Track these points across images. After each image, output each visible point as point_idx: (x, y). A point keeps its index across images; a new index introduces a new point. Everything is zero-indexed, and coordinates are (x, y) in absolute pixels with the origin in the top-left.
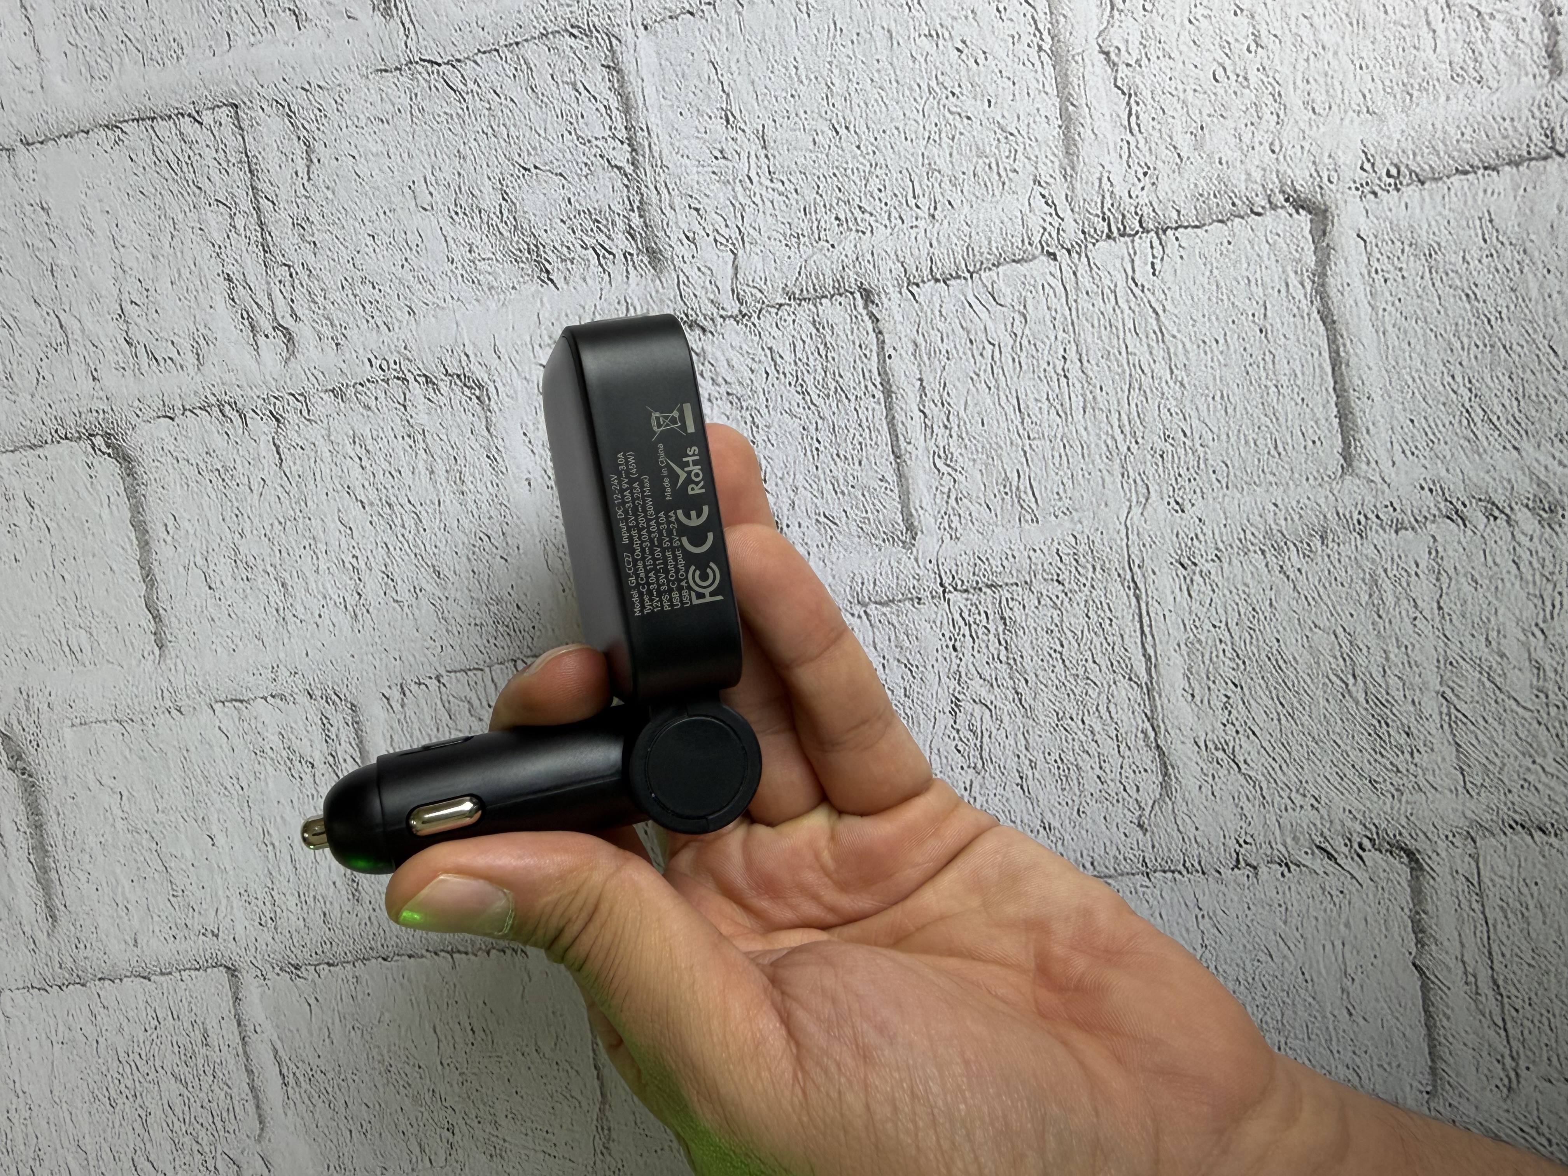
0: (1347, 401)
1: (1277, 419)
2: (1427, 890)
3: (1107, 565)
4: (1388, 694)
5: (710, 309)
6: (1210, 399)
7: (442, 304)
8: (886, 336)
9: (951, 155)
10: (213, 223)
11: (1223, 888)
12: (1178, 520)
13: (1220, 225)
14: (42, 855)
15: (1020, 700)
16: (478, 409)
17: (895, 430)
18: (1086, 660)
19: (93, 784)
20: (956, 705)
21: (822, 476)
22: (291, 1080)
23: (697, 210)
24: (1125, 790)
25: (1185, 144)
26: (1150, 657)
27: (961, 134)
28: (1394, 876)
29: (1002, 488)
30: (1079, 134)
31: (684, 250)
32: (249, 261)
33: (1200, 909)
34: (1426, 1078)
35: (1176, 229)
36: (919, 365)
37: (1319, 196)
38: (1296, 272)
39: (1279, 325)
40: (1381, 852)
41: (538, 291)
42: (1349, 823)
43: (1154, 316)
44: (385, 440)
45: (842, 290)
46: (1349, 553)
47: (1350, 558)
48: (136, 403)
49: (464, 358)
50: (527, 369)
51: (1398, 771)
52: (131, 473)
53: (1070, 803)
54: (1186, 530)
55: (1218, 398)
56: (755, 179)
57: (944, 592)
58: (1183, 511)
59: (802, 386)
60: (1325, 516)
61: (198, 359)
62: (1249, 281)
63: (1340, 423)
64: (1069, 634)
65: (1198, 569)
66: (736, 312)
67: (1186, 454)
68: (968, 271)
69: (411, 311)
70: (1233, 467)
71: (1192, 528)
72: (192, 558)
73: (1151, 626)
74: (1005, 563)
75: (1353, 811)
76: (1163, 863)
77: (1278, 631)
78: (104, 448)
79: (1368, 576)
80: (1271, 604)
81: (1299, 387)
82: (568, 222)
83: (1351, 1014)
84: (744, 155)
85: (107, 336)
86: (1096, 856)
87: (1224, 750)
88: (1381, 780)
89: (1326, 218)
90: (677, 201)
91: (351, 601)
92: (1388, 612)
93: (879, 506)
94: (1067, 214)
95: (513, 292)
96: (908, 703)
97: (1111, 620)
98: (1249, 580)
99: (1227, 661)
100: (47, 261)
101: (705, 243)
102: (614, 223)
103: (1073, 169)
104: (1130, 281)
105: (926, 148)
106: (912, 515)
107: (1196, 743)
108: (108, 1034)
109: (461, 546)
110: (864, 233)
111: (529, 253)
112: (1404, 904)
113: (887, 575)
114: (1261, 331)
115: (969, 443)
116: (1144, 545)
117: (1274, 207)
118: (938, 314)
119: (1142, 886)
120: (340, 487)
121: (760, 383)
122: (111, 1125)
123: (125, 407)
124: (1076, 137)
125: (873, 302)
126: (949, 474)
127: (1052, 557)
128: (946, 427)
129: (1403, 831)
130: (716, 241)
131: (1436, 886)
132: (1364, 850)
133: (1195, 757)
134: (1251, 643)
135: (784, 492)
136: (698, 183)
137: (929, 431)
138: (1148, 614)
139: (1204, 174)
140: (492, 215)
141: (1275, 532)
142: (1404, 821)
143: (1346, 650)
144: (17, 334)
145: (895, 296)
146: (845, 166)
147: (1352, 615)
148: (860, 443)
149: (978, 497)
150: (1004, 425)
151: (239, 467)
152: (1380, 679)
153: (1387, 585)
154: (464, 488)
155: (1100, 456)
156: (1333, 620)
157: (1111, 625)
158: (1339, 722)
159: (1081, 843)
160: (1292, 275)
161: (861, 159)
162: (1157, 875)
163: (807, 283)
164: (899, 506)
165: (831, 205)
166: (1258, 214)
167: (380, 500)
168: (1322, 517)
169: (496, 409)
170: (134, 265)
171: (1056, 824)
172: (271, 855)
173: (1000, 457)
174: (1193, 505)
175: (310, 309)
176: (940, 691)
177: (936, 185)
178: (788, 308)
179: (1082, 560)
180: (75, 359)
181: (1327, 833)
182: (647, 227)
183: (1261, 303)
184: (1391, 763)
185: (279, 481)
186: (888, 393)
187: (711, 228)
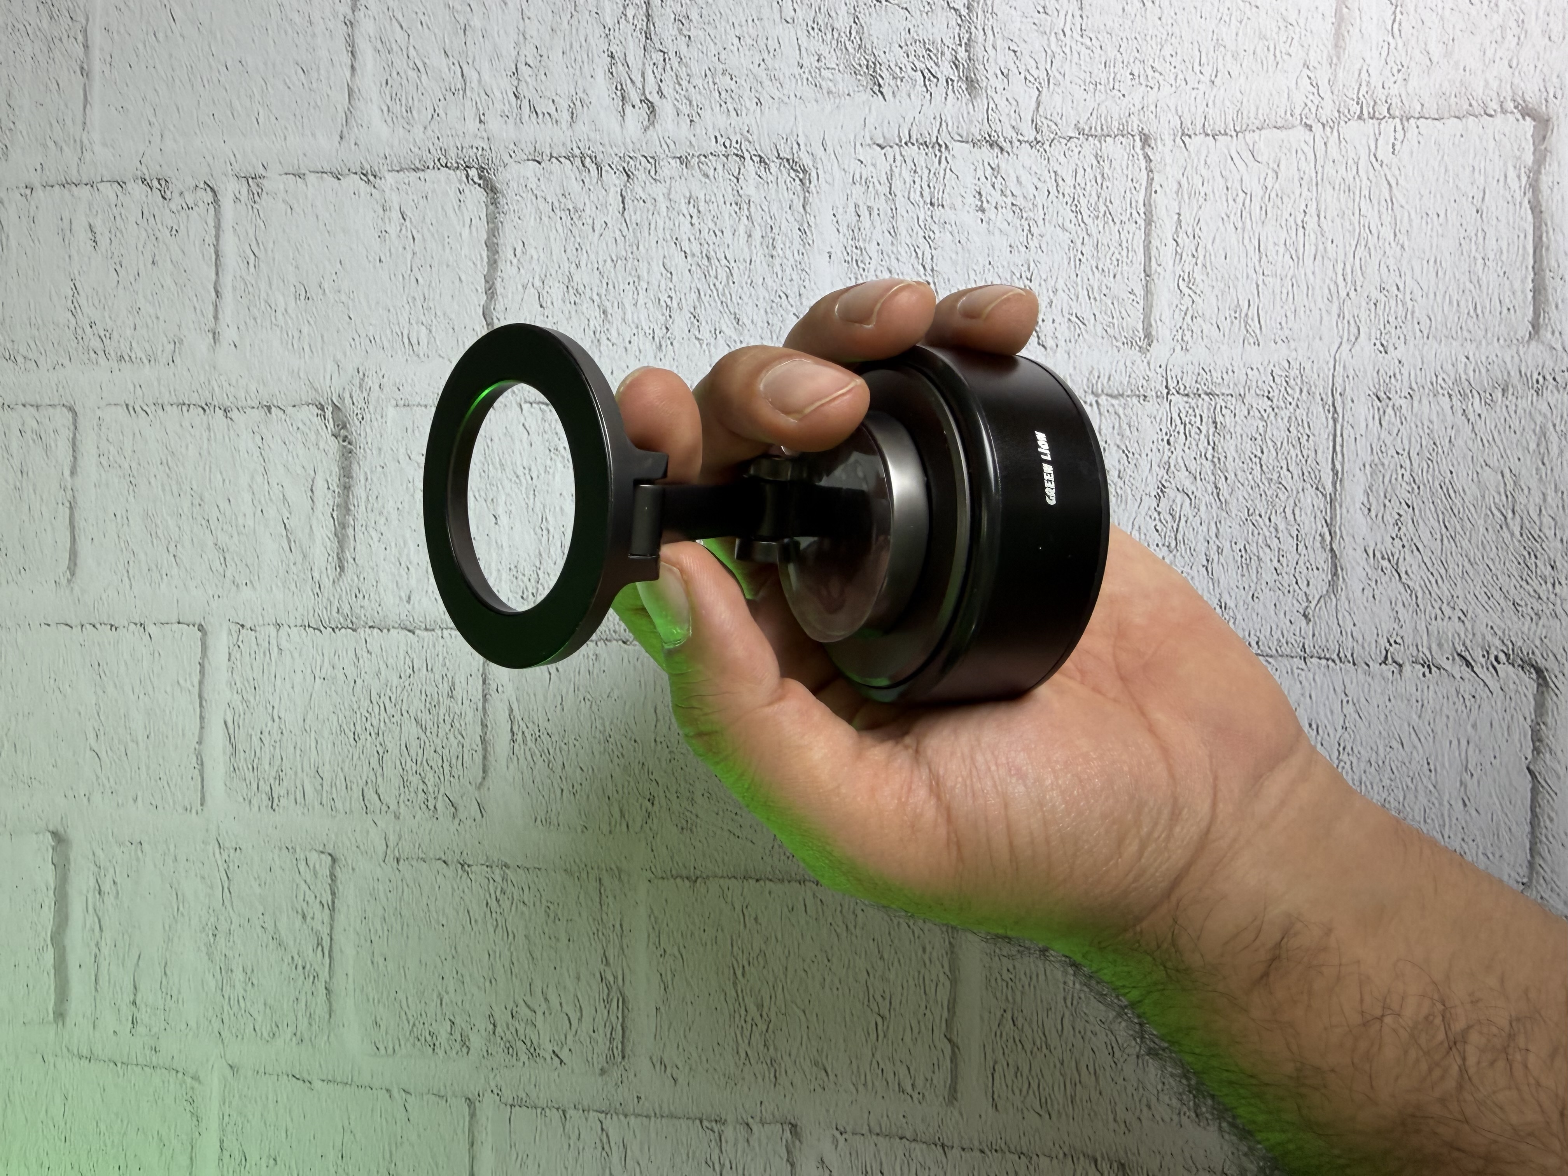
0: (1543, 279)
1: (1480, 286)
2: (1550, 704)
3: (1313, 388)
4: (1540, 530)
5: (1010, 133)
6: (1425, 262)
7: (786, 99)
8: (1156, 176)
9: (1237, 34)
10: (608, 10)
11: (1369, 679)
12: (1381, 359)
13: (1456, 120)
14: (344, 511)
15: (1218, 494)
16: (799, 188)
17: (1150, 253)
18: (1282, 468)
19: (402, 457)
20: (1162, 491)
21: (1080, 283)
22: (519, 738)
23: (1015, 52)
24: (1297, 583)
25: (1436, 51)
26: (1337, 472)
27: (1249, 19)
28: (1522, 689)
29: (1233, 314)
30: (1348, 32)
31: (998, 83)
32: (631, 44)
33: (1346, 695)
34: (1524, 871)
35: (1418, 118)
36: (1180, 202)
37: (1544, 107)
38: (1515, 167)
39: (1494, 208)
40: (1514, 666)
41: (868, 100)
42: (1489, 637)
43: (1388, 187)
44: (715, 204)
45: (1125, 132)
46: (1525, 406)
47: (1525, 411)
48: (512, 146)
49: (795, 146)
50: (846, 162)
51: (1539, 598)
52: (495, 202)
53: (1247, 588)
54: (1386, 369)
55: (1432, 262)
56: (1068, 32)
57: (1168, 393)
58: (1386, 352)
59: (1077, 206)
60: (1509, 373)
61: (572, 117)
62: (1473, 167)
63: (1534, 298)
64: (1270, 444)
65: (1391, 404)
66: (1032, 138)
67: (1397, 305)
68: (1235, 130)
69: (759, 103)
70: (1436, 320)
71: (1392, 368)
72: (531, 280)
73: (1342, 446)
74: (1225, 376)
75: (1495, 628)
76: (1320, 651)
77: (1453, 465)
78: (476, 179)
79: (1538, 428)
80: (1450, 441)
81: (1502, 261)
82: (905, 48)
83: (1465, 805)
84: (1062, 14)
85: (499, 88)
86: (1262, 637)
87: (1389, 561)
88: (1523, 603)
89: (1547, 126)
90: (999, 42)
91: (659, 333)
92: (1551, 461)
93: (1124, 314)
94: (1327, 96)
95: (848, 97)
96: (1121, 483)
97: (1309, 436)
98: (1435, 419)
99: (1404, 484)
100: (462, 21)
101: (1017, 80)
102: (943, 54)
103: (1339, 58)
104: (1372, 157)
105: (1217, 26)
106: (1151, 326)
107: (1366, 551)
108: (367, 676)
109: (761, 300)
110: (1151, 88)
111: (867, 68)
112: (1528, 715)
113: (1121, 374)
114: (1478, 212)
115: (1210, 272)
116: (1348, 377)
117: (1504, 111)
118: (1203, 162)
119: (1298, 668)
120: (669, 238)
121: (1041, 199)
122: (350, 756)
123: (502, 148)
124: (1346, 34)
125: (1149, 146)
126: (1189, 295)
127: (1266, 376)
128: (1193, 256)
129: (1536, 651)
130: (1026, 79)
131: (1558, 702)
132: (1499, 663)
133: (1363, 563)
134: (1428, 472)
135: (1045, 291)
136: (1020, 30)
137: (1178, 257)
138: (1342, 435)
139: (1449, 77)
140: (842, 34)
141: (1463, 379)
142: (1538, 643)
143: (1510, 488)
144: (424, 77)
145: (1169, 143)
146: (1146, 32)
147: (1519, 459)
148: (1118, 260)
149: (1211, 318)
150: (1243, 260)
151: (588, 211)
152: (1536, 518)
153: (1553, 437)
154: (774, 253)
155: (1323, 297)
156: (1502, 462)
157: (1308, 440)
158: (1494, 549)
159: (1251, 625)
160: (1511, 169)
161: (1160, 28)
162: (1313, 660)
163: (1096, 123)
164: (1142, 317)
165: (1128, 63)
166: (1491, 116)
167: (702, 253)
168: (1505, 374)
169: (815, 192)
170: (535, 34)
171: (1231, 604)
172: (545, 538)
173: (1236, 288)
174: (1396, 348)
175: (675, 89)
176: (1149, 478)
177: (1220, 58)
178: (1075, 140)
179: (1292, 382)
180: (468, 103)
181: (1468, 643)
182: (970, 60)
183: (1481, 188)
184: (1535, 591)
185: (619, 226)
186: (1149, 222)
187: (1024, 67)
